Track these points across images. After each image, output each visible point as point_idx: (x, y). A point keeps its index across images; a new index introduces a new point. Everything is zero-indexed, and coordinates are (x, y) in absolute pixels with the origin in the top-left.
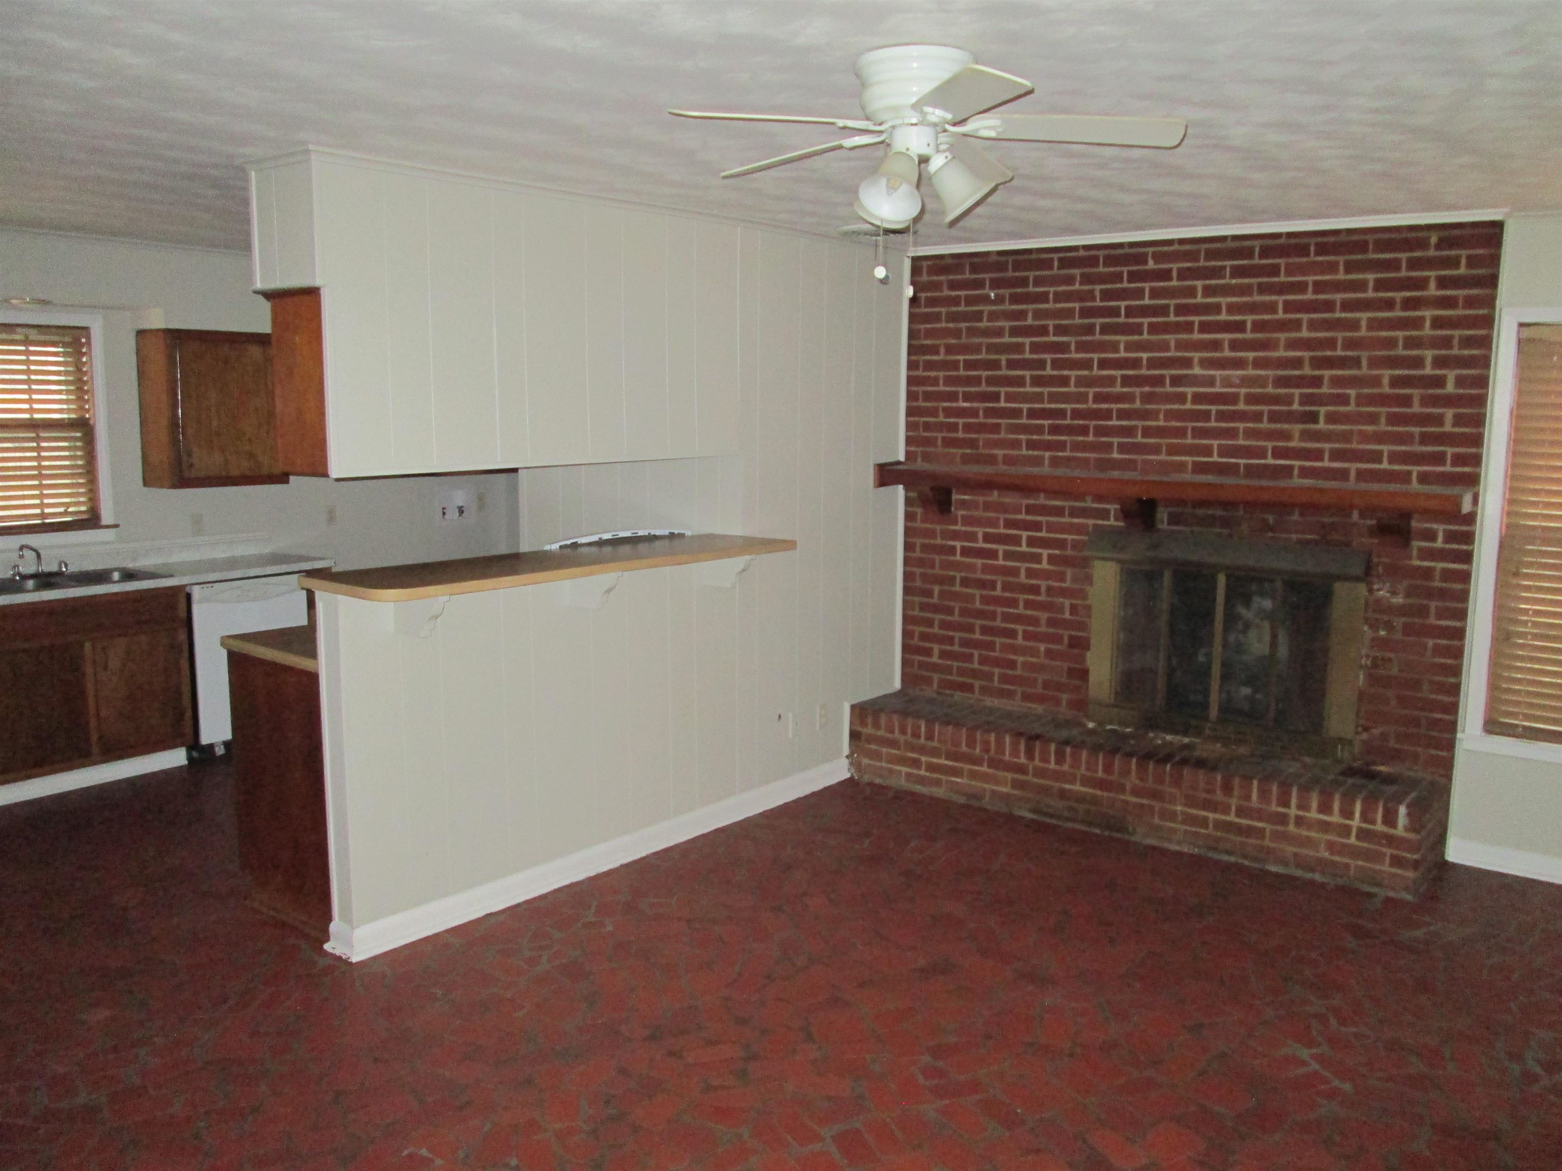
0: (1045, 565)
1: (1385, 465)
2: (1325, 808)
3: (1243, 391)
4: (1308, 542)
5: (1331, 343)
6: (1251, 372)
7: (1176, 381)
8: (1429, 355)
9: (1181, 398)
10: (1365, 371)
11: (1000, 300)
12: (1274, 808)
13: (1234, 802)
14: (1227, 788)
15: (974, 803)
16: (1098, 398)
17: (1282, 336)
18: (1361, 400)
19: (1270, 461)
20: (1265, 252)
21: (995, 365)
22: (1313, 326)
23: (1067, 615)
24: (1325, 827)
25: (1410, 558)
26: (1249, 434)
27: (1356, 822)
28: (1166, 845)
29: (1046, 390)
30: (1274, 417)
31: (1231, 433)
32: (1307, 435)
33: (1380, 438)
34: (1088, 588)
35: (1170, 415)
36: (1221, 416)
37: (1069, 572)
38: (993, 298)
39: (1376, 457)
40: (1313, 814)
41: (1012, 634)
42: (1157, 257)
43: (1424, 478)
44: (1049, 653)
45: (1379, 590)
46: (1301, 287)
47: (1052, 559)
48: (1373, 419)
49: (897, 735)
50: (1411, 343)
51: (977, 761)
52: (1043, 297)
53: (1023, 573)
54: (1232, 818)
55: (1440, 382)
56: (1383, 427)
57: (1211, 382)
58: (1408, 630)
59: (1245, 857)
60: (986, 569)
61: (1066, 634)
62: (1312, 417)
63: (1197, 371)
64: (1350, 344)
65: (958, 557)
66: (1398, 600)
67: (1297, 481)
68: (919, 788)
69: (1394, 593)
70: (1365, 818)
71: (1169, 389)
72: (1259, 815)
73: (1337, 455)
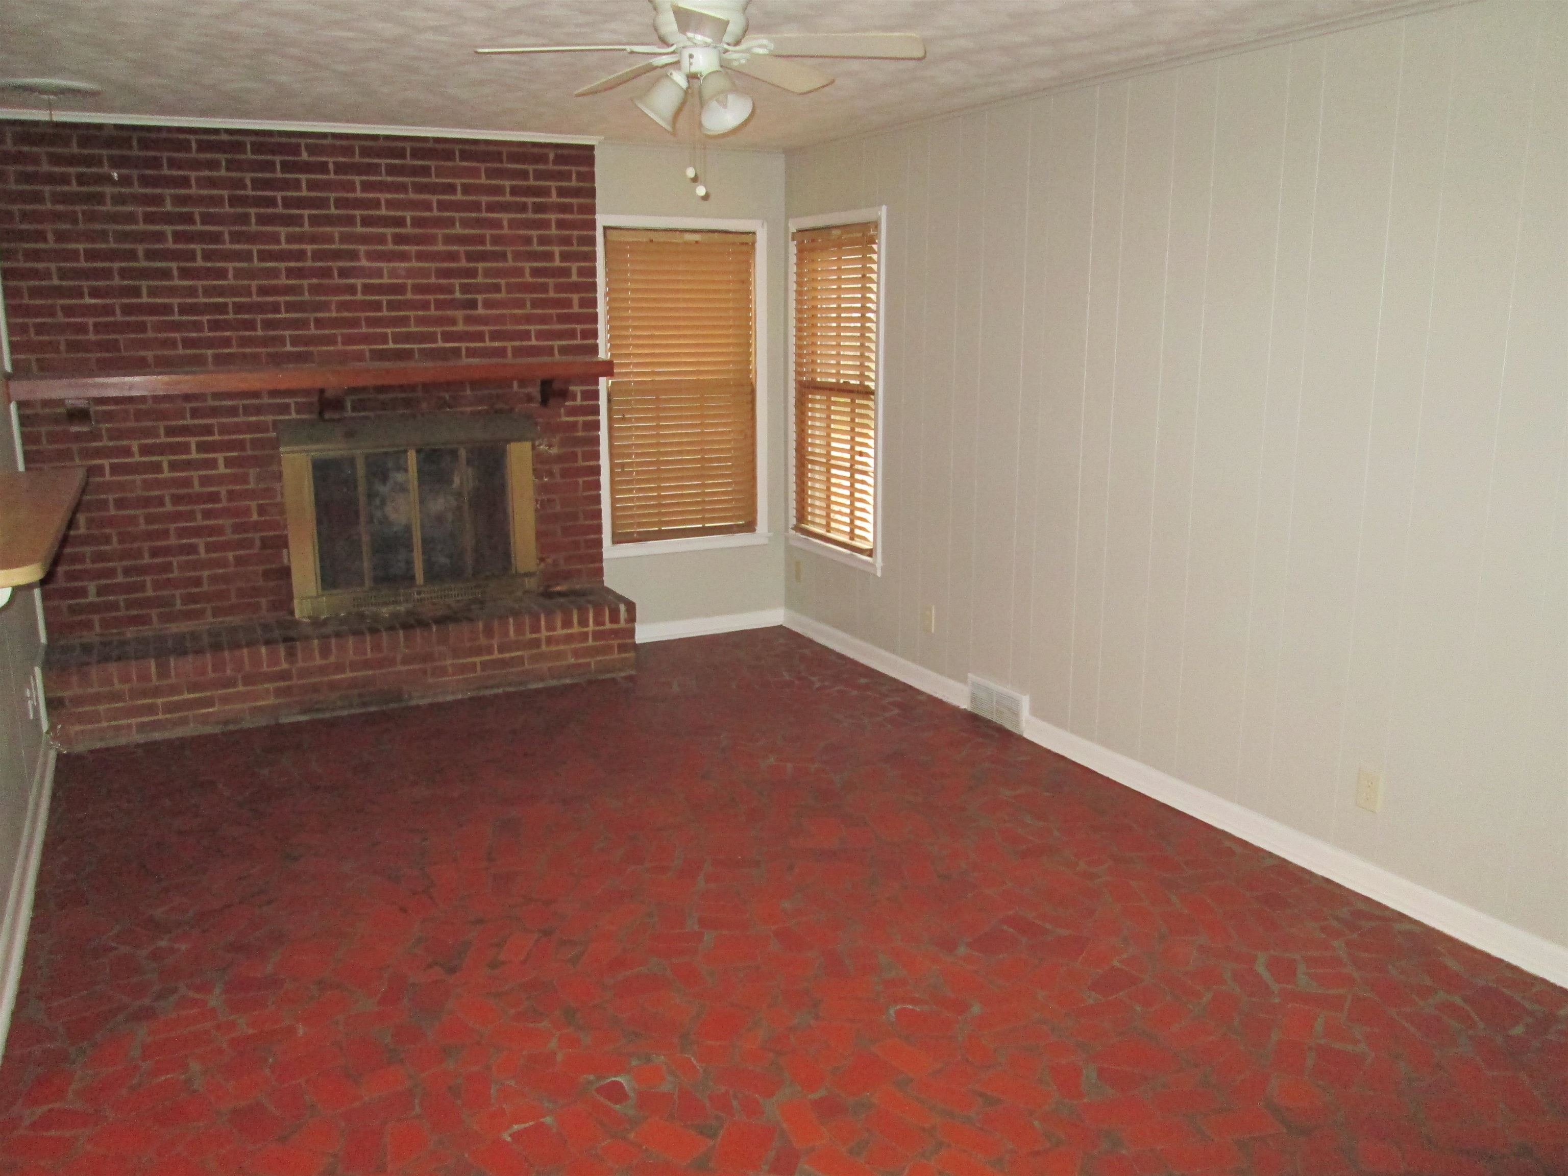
0: (222, 469)
1: (534, 342)
2: (567, 624)
3: (410, 282)
4: (479, 412)
5: (481, 240)
6: (415, 264)
7: (343, 273)
8: (556, 250)
9: (352, 289)
10: (510, 263)
11: (125, 181)
12: (529, 636)
13: (495, 643)
14: (489, 632)
15: (231, 727)
16: (263, 291)
17: (440, 232)
18: (510, 288)
19: (440, 344)
20: (415, 154)
21: (132, 255)
22: (465, 223)
23: (255, 517)
24: (569, 638)
25: (560, 416)
26: (421, 321)
27: (591, 627)
28: (440, 699)
29: (200, 283)
30: (440, 305)
31: (404, 321)
32: (469, 320)
33: (528, 319)
34: (277, 486)
35: (343, 306)
36: (392, 306)
37: (253, 472)
38: (116, 178)
39: (526, 335)
40: (560, 632)
41: (192, 549)
42: (312, 150)
43: (564, 350)
44: (239, 561)
45: (540, 445)
46: (451, 189)
47: (228, 462)
48: (520, 304)
49: (118, 686)
50: (543, 241)
51: (231, 683)
52: (185, 182)
53: (196, 483)
54: (496, 655)
55: (566, 272)
56: (528, 310)
57: (379, 273)
58: (565, 473)
59: (510, 685)
60: (147, 485)
61: (257, 536)
62: (472, 304)
63: (364, 263)
64: (496, 240)
65: (108, 477)
66: (554, 451)
67: (465, 361)
68: (157, 736)
69: (550, 446)
70: (599, 622)
71: (337, 281)
72: (518, 646)
73: (495, 336)
